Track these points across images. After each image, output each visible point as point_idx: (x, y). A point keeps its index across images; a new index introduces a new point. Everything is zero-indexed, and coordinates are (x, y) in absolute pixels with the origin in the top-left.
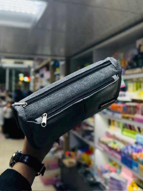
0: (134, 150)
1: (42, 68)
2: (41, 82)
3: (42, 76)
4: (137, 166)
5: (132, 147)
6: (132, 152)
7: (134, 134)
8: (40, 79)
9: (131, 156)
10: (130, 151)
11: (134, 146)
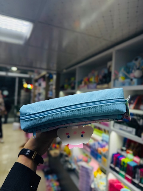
0: (99, 146)
1: (40, 78)
2: (39, 90)
3: (40, 85)
4: (100, 157)
5: (99, 143)
6: (98, 147)
7: (101, 133)
8: (38, 88)
9: (97, 150)
10: (97, 146)
11: (101, 142)
